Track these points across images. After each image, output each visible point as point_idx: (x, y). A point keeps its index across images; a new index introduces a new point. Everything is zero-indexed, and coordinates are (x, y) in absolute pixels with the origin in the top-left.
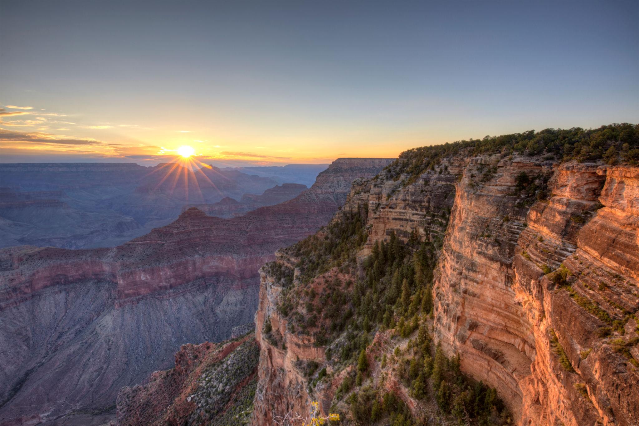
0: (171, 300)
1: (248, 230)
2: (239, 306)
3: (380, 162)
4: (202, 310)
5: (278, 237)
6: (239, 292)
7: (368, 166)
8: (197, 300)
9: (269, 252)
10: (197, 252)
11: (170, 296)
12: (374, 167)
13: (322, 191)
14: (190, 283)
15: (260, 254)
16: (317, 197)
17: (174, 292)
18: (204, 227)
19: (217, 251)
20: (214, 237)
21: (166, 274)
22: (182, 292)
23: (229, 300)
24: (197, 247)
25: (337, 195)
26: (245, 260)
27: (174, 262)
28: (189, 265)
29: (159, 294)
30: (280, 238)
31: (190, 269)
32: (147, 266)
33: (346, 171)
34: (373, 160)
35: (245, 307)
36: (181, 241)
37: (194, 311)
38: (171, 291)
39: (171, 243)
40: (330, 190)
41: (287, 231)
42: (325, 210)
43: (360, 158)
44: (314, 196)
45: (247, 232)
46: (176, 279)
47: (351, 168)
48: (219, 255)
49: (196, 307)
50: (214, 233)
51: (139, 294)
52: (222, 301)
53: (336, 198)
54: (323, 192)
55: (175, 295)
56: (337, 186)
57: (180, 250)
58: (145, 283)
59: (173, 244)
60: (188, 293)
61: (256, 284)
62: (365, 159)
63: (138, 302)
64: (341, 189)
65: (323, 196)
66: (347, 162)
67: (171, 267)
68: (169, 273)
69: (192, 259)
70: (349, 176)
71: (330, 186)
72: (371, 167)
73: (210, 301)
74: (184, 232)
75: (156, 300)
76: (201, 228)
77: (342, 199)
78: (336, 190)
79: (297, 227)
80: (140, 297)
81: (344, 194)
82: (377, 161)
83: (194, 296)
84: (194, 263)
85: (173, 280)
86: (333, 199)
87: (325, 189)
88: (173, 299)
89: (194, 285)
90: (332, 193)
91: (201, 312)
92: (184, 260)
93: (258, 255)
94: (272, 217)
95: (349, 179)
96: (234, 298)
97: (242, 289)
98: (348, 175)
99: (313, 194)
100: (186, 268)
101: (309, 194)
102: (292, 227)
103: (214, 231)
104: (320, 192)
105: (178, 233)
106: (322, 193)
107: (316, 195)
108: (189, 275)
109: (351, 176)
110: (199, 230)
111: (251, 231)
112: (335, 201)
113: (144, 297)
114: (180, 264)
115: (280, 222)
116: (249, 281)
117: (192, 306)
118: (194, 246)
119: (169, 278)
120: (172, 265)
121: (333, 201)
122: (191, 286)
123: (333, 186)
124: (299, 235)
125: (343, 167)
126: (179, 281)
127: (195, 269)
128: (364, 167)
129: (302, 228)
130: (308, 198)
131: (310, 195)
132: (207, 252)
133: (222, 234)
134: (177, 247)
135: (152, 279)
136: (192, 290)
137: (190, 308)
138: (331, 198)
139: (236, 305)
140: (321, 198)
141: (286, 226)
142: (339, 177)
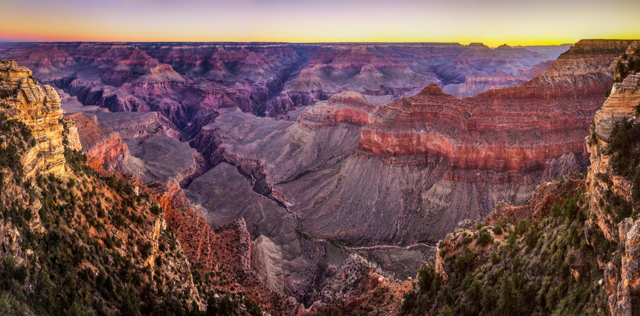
0: (391, 167)
1: (471, 114)
2: (443, 201)
3: (622, 43)
4: (412, 189)
5: (500, 125)
6: (449, 183)
7: (610, 48)
8: (412, 176)
9: (488, 142)
10: (425, 127)
11: (391, 163)
12: (616, 48)
13: (559, 74)
14: (412, 156)
15: (478, 144)
16: (553, 80)
17: (395, 161)
18: (437, 103)
19: (440, 131)
20: (442, 115)
21: (392, 141)
22: (403, 163)
23: (437, 190)
24: (428, 121)
25: (575, 78)
26: (460, 148)
27: (401, 132)
28: (413, 138)
29: (385, 158)
30: (503, 127)
31: (415, 142)
32: (380, 129)
33: (588, 52)
34: (615, 42)
35: (448, 205)
36: (414, 113)
37: (404, 187)
38: (394, 158)
39: (405, 113)
40: (568, 72)
41: (513, 119)
42: (560, 95)
43: (602, 40)
44: (549, 80)
45: (470, 116)
46: (401, 149)
47: (593, 49)
48: (441, 135)
49: (408, 184)
50: (444, 111)
51: (371, 151)
52: (432, 186)
53: (574, 81)
54: (561, 74)
55: (395, 164)
56: (576, 68)
57: (411, 122)
58: (376, 143)
59: (407, 115)
60: (407, 166)
61: (468, 178)
62: (607, 41)
63: (369, 158)
64: (580, 71)
65: (560, 79)
66: (589, 44)
67: (397, 136)
68: (395, 141)
69: (417, 133)
70: (591, 57)
71: (569, 68)
72: (613, 48)
73: (422, 182)
74: (420, 105)
75: (381, 162)
76: (434, 104)
77: (580, 82)
78: (575, 72)
79: (525, 115)
80: (371, 154)
81: (583, 76)
82: (619, 43)
83: (411, 171)
84: (419, 138)
85: (397, 149)
86: (571, 82)
87: (564, 71)
88: (393, 166)
89: (415, 159)
90: (570, 75)
91: (410, 191)
92: (409, 132)
93: (474, 144)
94: (500, 101)
95: (590, 60)
96: (442, 189)
97: (453, 179)
98: (589, 56)
99: (549, 77)
100: (411, 141)
101: (545, 76)
102: (520, 114)
103: (444, 109)
104: (557, 75)
105: (415, 106)
106: (559, 76)
107: (552, 78)
108: (412, 148)
109: (593, 57)
110: (432, 105)
111: (474, 115)
112: (572, 85)
113: (374, 155)
114: (405, 136)
115: (507, 108)
116: (462, 173)
117: (404, 181)
118: (425, 120)
119: (394, 146)
120: (399, 134)
121: (570, 84)
122: (412, 159)
123: (572, 68)
124: (525, 125)
125: (585, 48)
126: (403, 151)
127: (419, 143)
128: (606, 48)
129: (530, 116)
130: (542, 81)
131: (545, 79)
132: (432, 130)
133: (449, 113)
134: (408, 119)
135: (382, 142)
136: (412, 164)
137: (401, 183)
138: (569, 80)
139: (440, 199)
140: (557, 81)
141: (512, 112)
142: (579, 58)
